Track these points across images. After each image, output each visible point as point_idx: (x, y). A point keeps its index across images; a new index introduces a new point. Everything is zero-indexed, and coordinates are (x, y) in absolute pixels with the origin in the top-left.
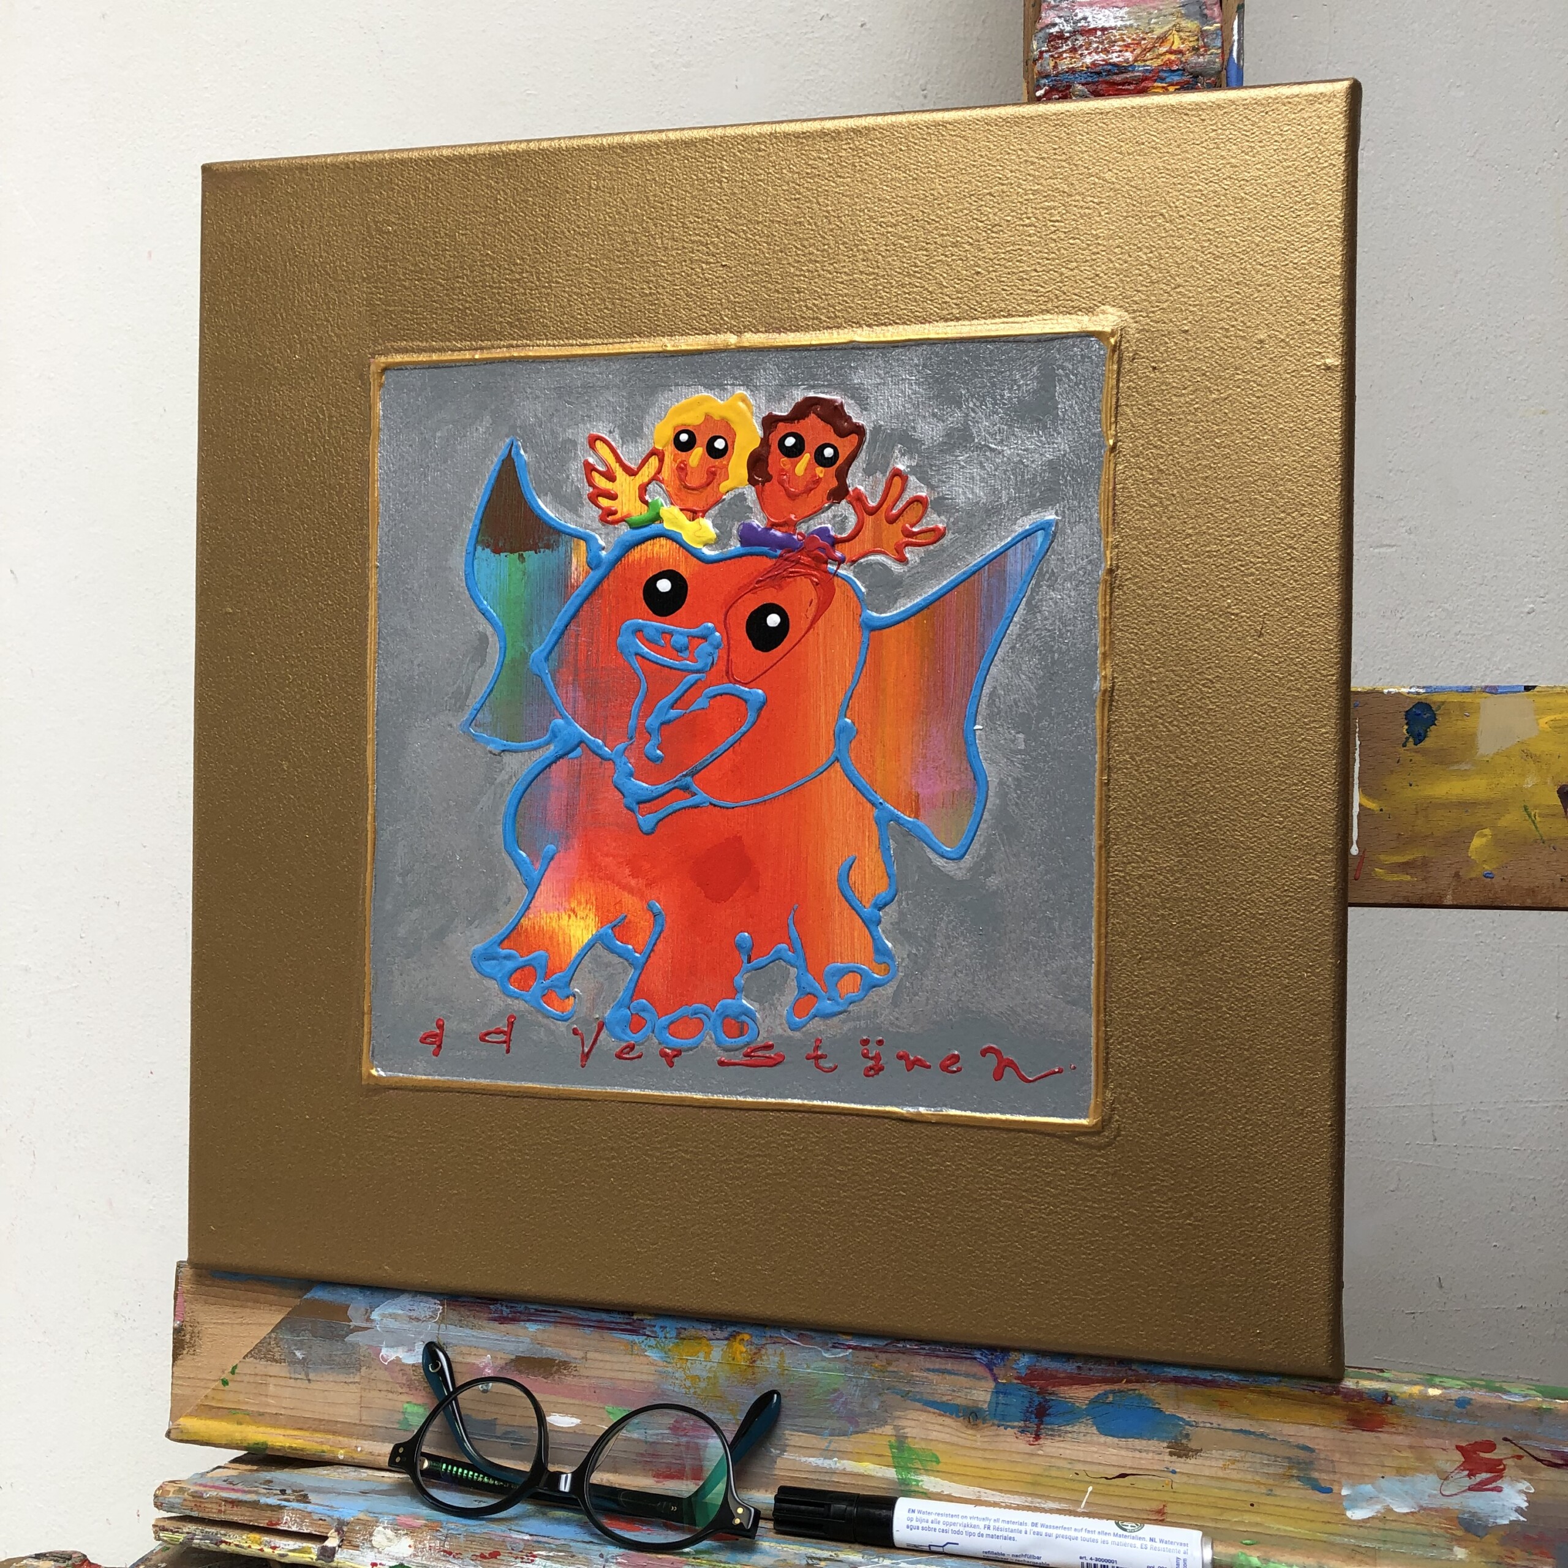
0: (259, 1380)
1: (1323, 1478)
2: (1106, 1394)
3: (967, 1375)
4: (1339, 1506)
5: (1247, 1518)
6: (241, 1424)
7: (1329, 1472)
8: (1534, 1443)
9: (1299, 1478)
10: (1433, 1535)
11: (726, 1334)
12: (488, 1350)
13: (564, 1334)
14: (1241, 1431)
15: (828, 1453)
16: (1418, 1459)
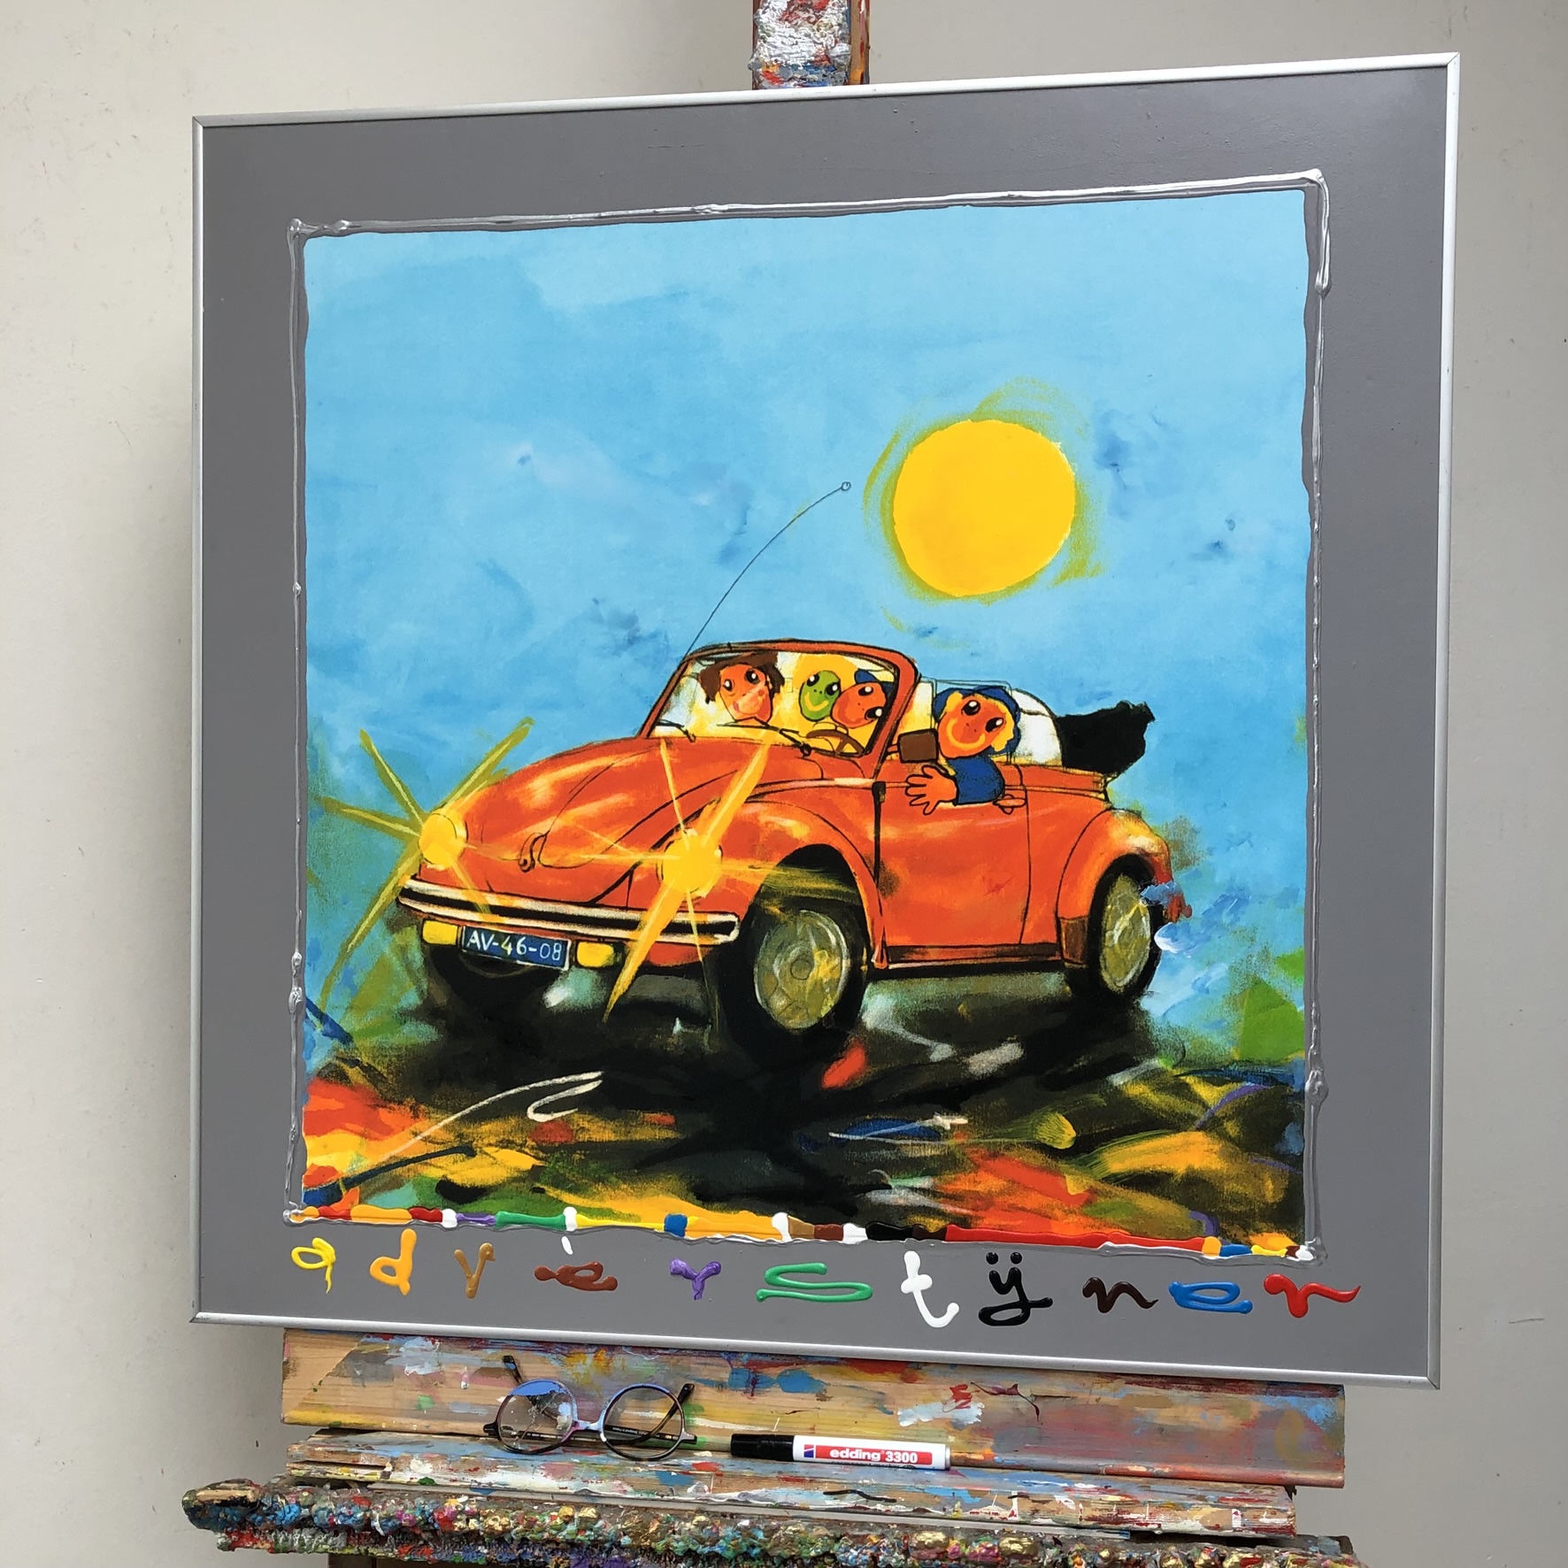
0: (335, 1387)
1: (889, 1407)
2: (786, 1371)
3: (717, 1365)
4: (897, 1420)
6: (324, 1412)
7: (891, 1404)
8: (983, 1384)
9: (877, 1408)
10: (940, 1431)
11: (594, 1350)
12: (466, 1365)
14: (851, 1386)
15: (646, 1409)
16: (934, 1396)
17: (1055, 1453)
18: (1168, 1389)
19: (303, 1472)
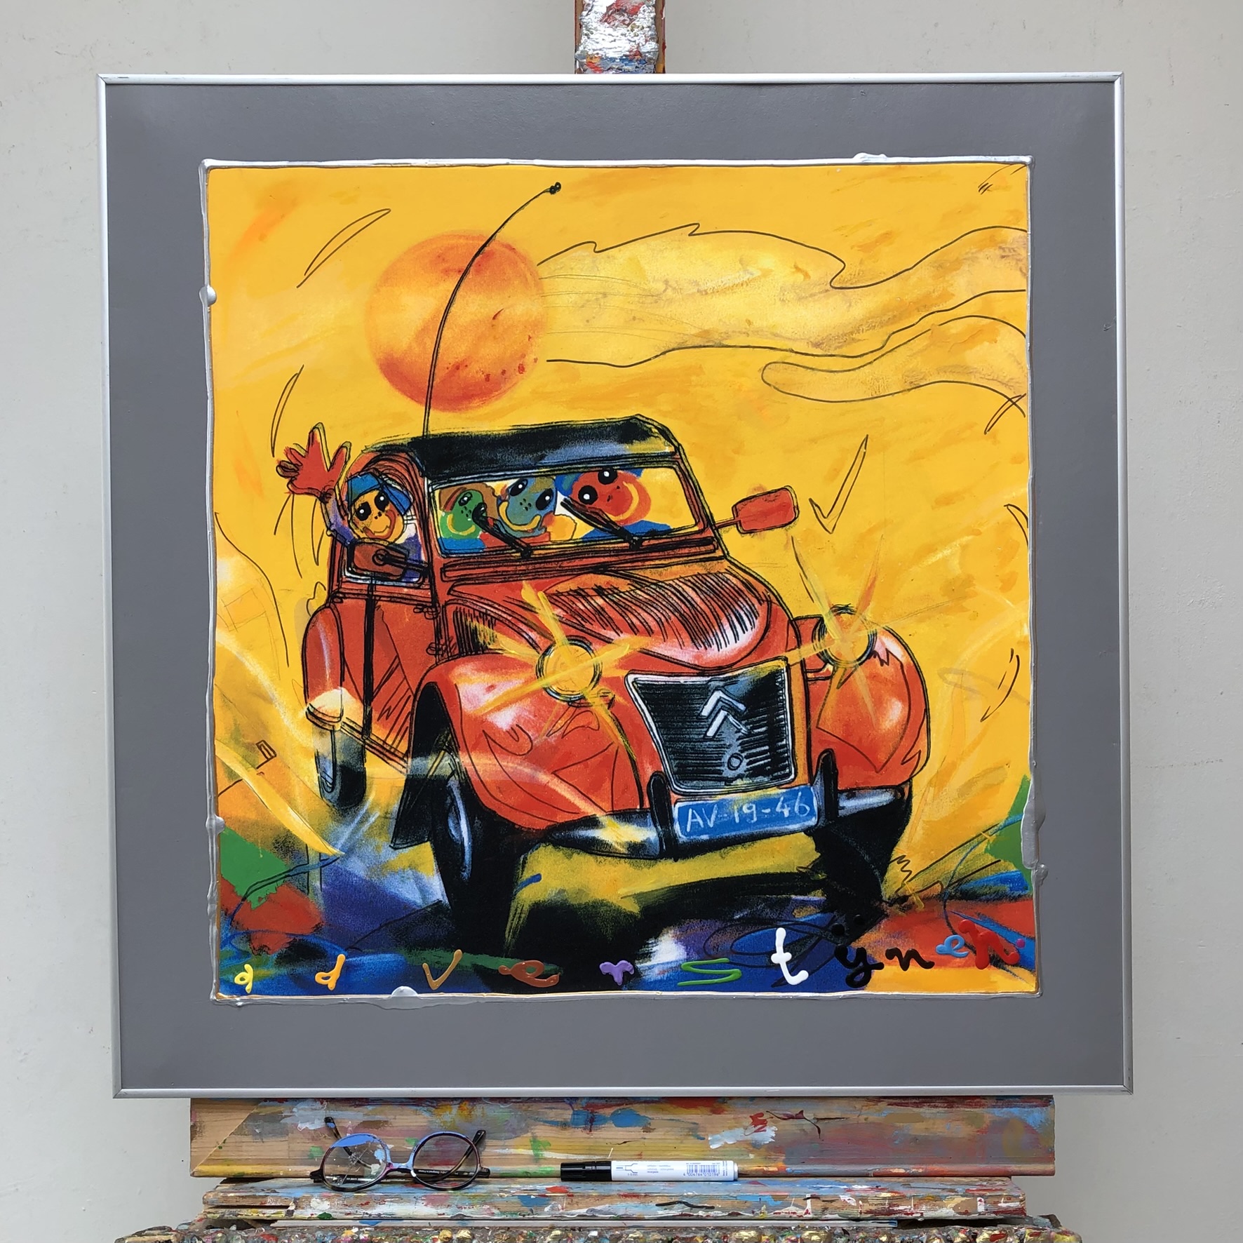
0: (237, 1144)
1: (701, 1134)
2: (617, 1111)
3: (562, 1109)
4: (708, 1143)
5: (673, 1153)
6: (228, 1165)
7: (703, 1132)
8: (777, 1112)
9: (692, 1135)
10: (741, 1151)
11: (458, 1102)
12: (350, 1120)
13: (387, 1108)
14: (670, 1120)
15: (504, 1147)
16: (737, 1123)
17: (833, 1162)
18: (921, 1107)
19: (218, 1216)
